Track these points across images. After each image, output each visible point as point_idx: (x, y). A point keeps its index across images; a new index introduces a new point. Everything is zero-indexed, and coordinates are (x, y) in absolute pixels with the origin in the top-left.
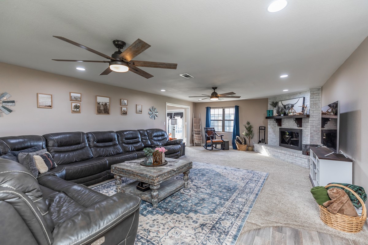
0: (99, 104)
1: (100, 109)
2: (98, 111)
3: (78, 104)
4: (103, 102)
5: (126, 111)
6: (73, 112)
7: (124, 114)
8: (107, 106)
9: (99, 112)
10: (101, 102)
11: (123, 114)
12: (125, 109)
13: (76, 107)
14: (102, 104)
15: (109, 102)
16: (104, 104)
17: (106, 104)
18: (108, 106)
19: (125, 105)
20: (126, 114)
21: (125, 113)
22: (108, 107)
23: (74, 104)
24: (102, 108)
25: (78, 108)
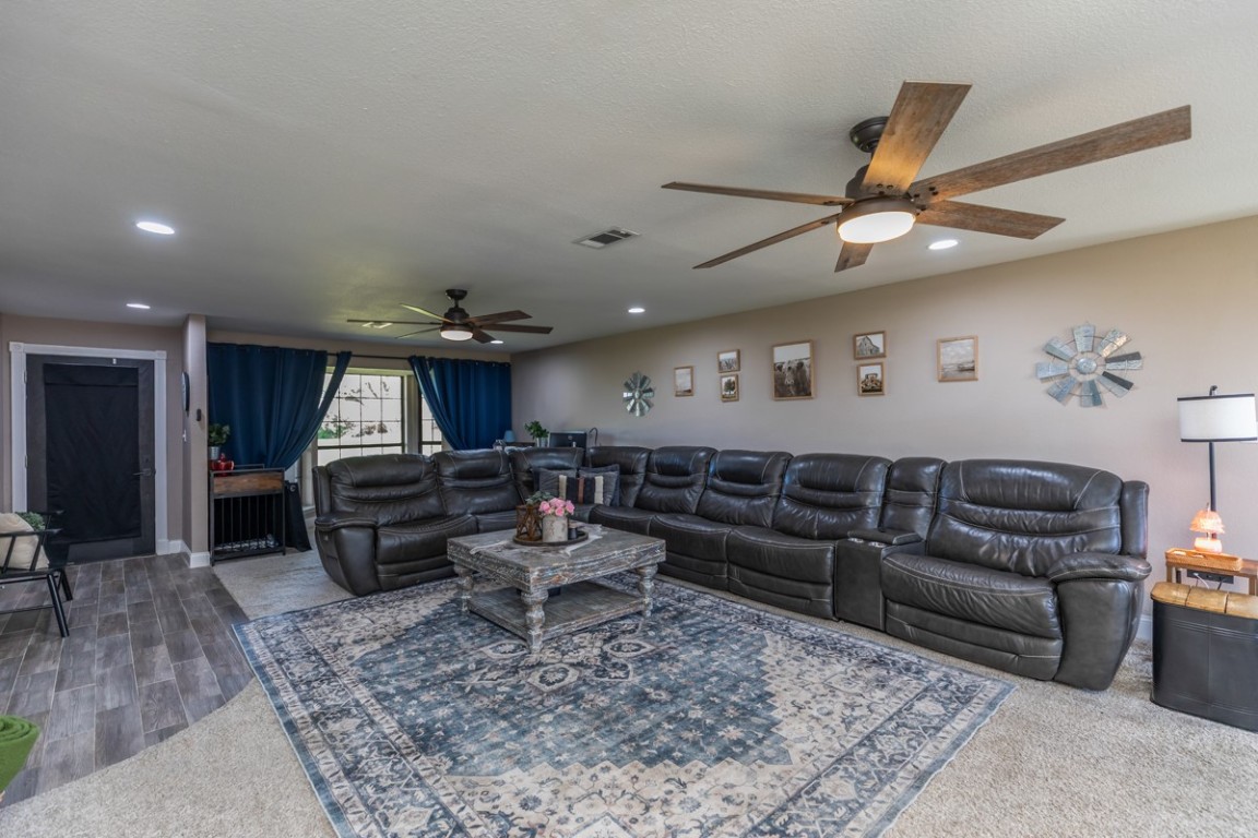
0: (780, 368)
1: (782, 384)
2: (777, 390)
3: (733, 379)
4: (792, 359)
5: (879, 377)
6: (725, 399)
7: (873, 390)
8: (805, 371)
9: (781, 391)
10: (786, 361)
11: (864, 391)
12: (876, 370)
13: (730, 386)
14: (790, 368)
15: (808, 356)
16: (794, 365)
17: (801, 365)
18: (807, 369)
19: (876, 355)
20: (880, 390)
21: (873, 388)
22: (808, 373)
23: (725, 380)
24: (789, 380)
25: (733, 389)
